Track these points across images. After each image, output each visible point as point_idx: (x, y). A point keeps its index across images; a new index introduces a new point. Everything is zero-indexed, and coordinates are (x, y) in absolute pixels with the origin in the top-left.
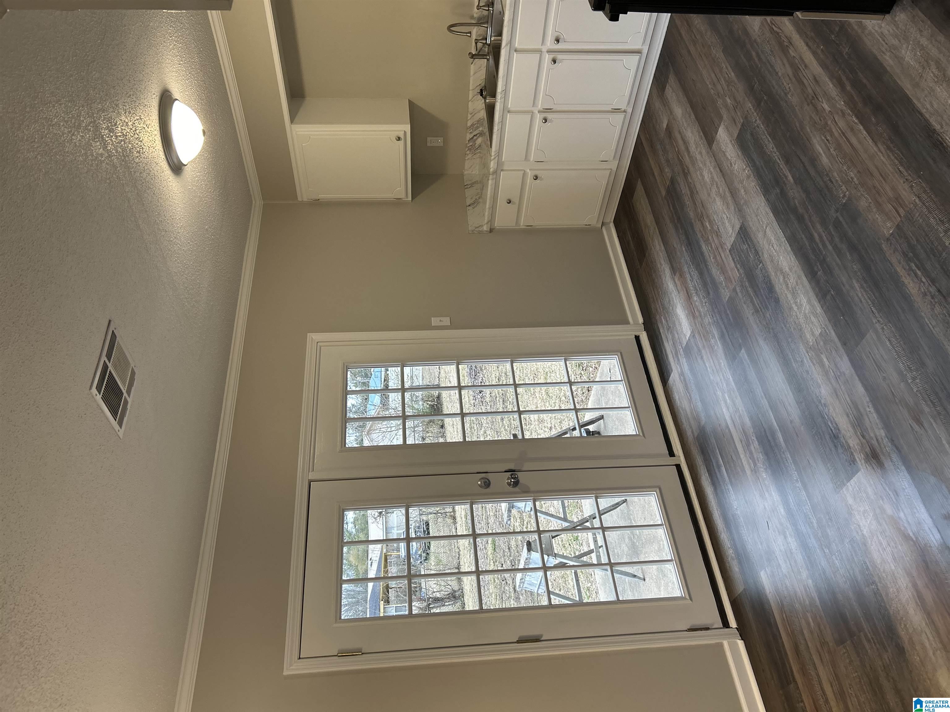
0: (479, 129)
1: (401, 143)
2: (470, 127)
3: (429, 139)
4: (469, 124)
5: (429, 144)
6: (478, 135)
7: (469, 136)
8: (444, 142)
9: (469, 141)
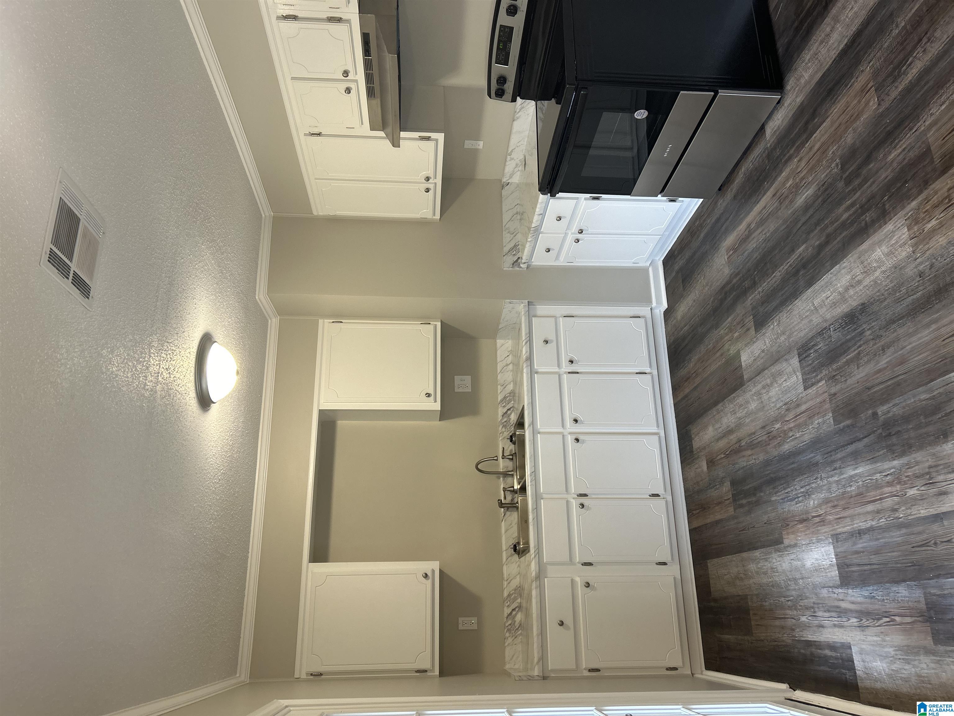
0: (517, 601)
1: (429, 582)
2: (507, 599)
3: (461, 620)
4: (506, 594)
5: (461, 627)
6: (517, 610)
7: (507, 611)
8: (479, 623)
9: (507, 618)
